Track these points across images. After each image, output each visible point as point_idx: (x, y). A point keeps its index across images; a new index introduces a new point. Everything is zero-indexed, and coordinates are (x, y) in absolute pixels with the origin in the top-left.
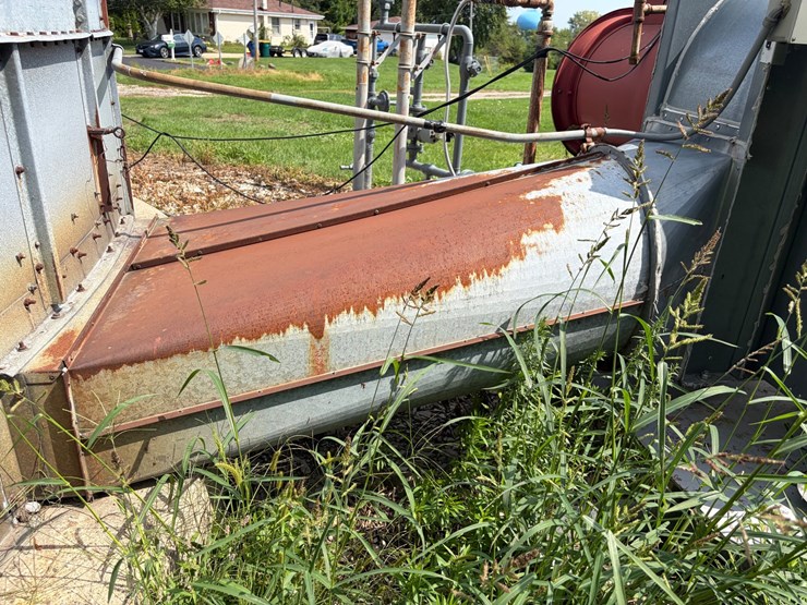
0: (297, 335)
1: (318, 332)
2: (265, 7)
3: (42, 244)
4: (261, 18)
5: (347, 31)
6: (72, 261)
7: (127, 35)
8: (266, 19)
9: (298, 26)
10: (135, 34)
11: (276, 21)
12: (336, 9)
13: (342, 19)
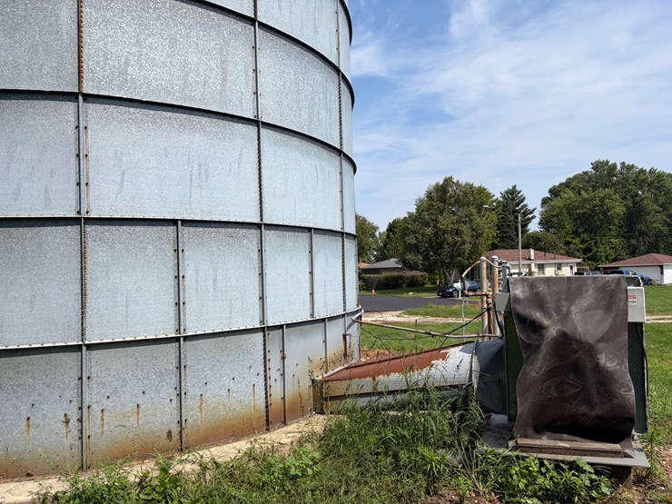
0: (369, 379)
1: (374, 379)
2: (532, 258)
3: (326, 357)
4: (530, 265)
5: (604, 268)
6: (332, 364)
7: (435, 283)
8: (533, 265)
9: (559, 268)
10: (440, 283)
11: (541, 267)
12: (598, 251)
13: (603, 258)
